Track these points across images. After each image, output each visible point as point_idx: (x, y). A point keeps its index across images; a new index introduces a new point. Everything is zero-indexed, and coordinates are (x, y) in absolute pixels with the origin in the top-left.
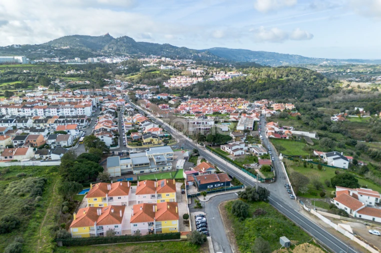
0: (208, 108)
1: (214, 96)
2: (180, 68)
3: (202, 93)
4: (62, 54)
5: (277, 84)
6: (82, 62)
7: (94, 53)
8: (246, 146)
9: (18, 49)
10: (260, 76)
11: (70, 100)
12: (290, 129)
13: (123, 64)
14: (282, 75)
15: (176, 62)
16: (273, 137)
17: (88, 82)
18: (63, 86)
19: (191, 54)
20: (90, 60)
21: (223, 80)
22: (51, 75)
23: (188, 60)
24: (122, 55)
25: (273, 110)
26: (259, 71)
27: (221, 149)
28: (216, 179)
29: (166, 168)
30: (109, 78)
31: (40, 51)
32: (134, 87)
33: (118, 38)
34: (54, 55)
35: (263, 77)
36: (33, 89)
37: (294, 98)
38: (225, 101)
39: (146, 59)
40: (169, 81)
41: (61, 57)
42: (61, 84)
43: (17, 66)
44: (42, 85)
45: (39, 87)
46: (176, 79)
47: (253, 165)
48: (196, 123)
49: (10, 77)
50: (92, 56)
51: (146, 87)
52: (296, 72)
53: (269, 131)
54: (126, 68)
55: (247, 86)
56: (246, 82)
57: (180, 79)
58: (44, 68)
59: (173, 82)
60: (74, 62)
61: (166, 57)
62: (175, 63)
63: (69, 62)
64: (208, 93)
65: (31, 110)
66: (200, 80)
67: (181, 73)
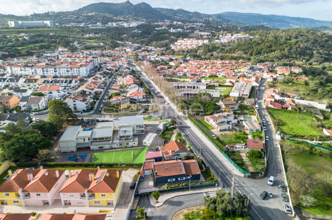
0: (206, 71)
1: (217, 58)
2: (188, 31)
3: (206, 55)
4: (88, 19)
5: (284, 46)
6: (102, 27)
7: (115, 18)
8: (235, 118)
9: (52, 15)
10: (267, 38)
11: (74, 60)
12: (293, 97)
13: (138, 27)
14: (291, 37)
15: (186, 26)
16: (272, 106)
17: (102, 44)
18: (80, 47)
19: (202, 18)
20: (110, 24)
21: (229, 42)
22: (72, 37)
23: (198, 24)
24: (139, 20)
25: (276, 73)
26: (266, 33)
27: (205, 120)
28: (181, 170)
29: (131, 144)
30: (122, 40)
31: (70, 17)
32: (142, 49)
33: (136, 5)
34: (81, 20)
35: (270, 39)
36: (54, 50)
37: (302, 61)
38: (226, 64)
39: (160, 23)
40: (176, 43)
41: (87, 22)
42: (79, 45)
43: (46, 29)
44: (62, 46)
45: (59, 48)
46: (183, 41)
47: (239, 147)
48: (186, 87)
49: (37, 39)
50: (113, 21)
51: (153, 48)
52: (307, 34)
53: (268, 100)
54: (140, 32)
55: (253, 47)
56: (251, 44)
57: (186, 41)
58: (68, 31)
59: (180, 44)
60: (96, 26)
61: (178, 21)
62: (184, 26)
63: (91, 27)
64: (212, 55)
65: (32, 69)
66: (206, 42)
67: (188, 35)
